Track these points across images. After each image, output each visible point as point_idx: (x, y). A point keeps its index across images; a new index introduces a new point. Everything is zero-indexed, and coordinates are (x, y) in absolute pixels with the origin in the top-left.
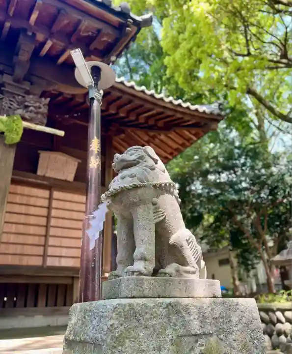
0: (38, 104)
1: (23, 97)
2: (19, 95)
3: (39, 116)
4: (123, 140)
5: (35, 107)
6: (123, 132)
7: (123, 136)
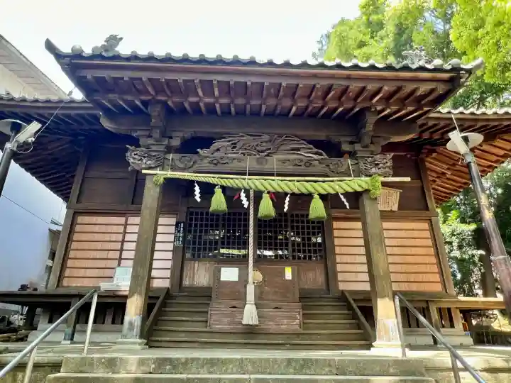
0: (385, 161)
1: (372, 157)
2: (369, 157)
3: (387, 169)
4: (434, 159)
5: (384, 164)
6: (435, 151)
7: (434, 155)
